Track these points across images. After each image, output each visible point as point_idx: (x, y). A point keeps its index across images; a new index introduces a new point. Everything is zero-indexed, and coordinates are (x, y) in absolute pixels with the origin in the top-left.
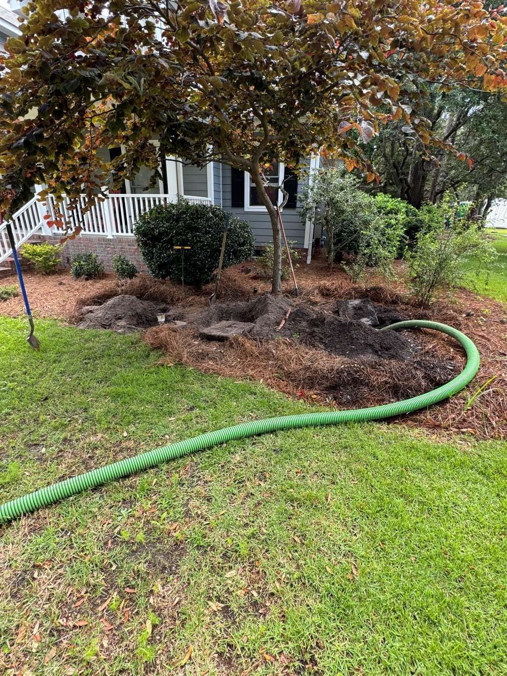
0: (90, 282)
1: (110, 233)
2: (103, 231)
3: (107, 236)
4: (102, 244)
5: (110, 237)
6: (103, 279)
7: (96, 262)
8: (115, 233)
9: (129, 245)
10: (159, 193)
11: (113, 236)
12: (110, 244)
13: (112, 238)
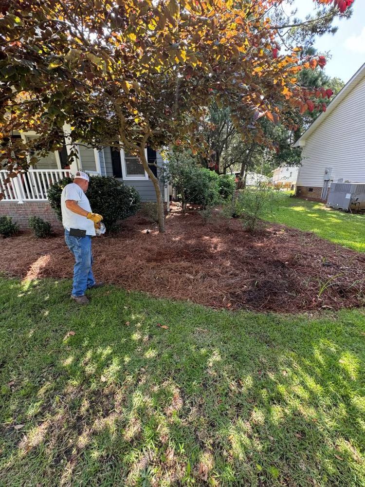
0: (8, 239)
1: (20, 199)
2: (14, 198)
3: (18, 202)
4: (14, 208)
5: (21, 202)
6: (19, 235)
7: (11, 223)
8: (25, 199)
9: (39, 208)
10: (57, 169)
11: (24, 201)
12: (21, 208)
13: (22, 203)
